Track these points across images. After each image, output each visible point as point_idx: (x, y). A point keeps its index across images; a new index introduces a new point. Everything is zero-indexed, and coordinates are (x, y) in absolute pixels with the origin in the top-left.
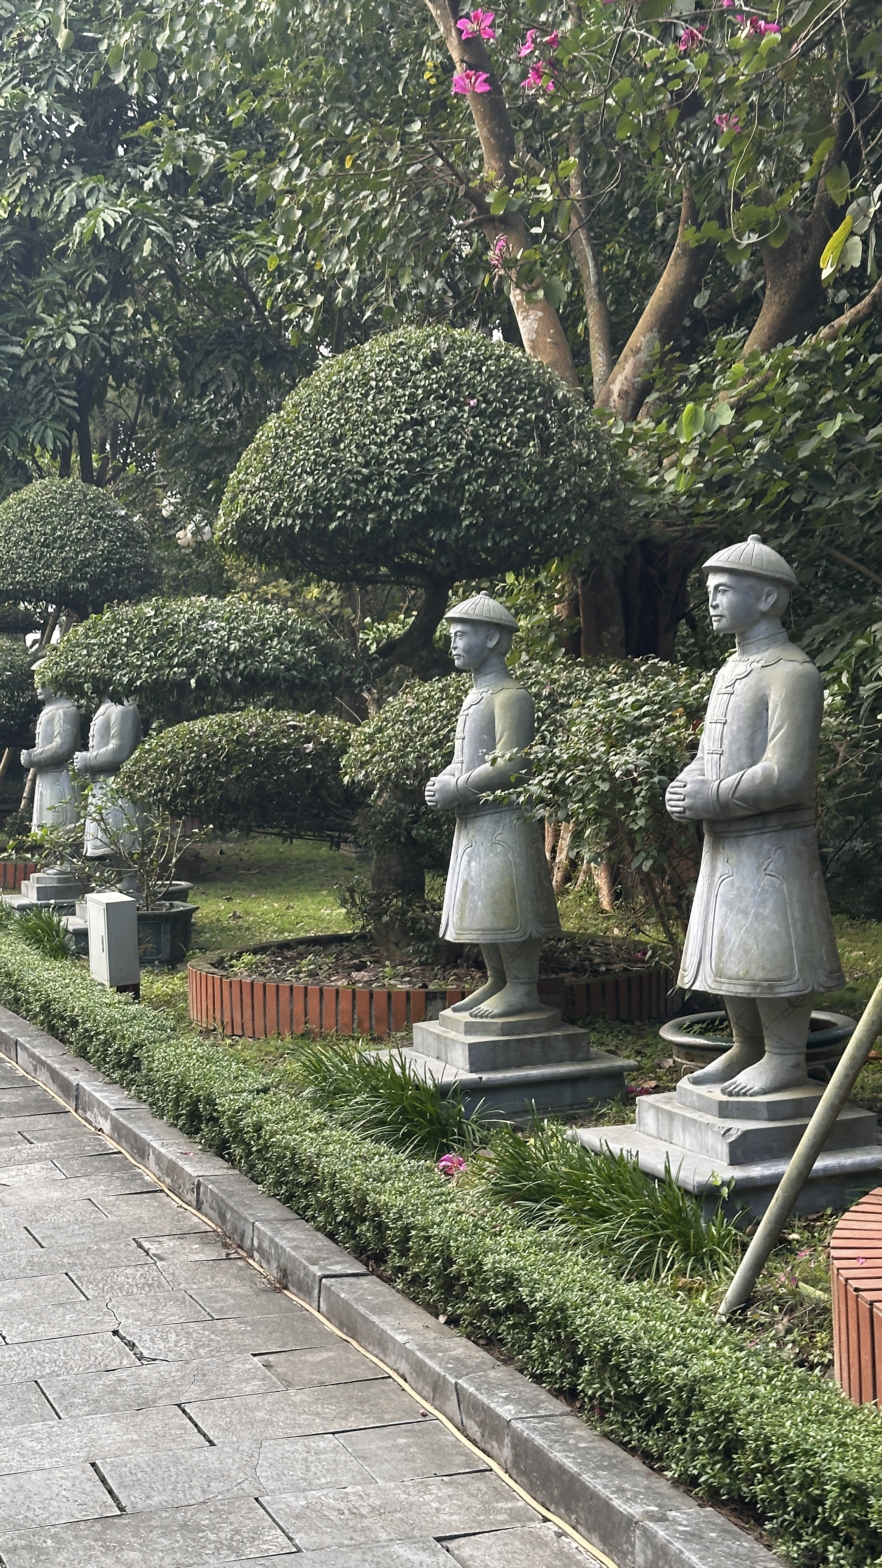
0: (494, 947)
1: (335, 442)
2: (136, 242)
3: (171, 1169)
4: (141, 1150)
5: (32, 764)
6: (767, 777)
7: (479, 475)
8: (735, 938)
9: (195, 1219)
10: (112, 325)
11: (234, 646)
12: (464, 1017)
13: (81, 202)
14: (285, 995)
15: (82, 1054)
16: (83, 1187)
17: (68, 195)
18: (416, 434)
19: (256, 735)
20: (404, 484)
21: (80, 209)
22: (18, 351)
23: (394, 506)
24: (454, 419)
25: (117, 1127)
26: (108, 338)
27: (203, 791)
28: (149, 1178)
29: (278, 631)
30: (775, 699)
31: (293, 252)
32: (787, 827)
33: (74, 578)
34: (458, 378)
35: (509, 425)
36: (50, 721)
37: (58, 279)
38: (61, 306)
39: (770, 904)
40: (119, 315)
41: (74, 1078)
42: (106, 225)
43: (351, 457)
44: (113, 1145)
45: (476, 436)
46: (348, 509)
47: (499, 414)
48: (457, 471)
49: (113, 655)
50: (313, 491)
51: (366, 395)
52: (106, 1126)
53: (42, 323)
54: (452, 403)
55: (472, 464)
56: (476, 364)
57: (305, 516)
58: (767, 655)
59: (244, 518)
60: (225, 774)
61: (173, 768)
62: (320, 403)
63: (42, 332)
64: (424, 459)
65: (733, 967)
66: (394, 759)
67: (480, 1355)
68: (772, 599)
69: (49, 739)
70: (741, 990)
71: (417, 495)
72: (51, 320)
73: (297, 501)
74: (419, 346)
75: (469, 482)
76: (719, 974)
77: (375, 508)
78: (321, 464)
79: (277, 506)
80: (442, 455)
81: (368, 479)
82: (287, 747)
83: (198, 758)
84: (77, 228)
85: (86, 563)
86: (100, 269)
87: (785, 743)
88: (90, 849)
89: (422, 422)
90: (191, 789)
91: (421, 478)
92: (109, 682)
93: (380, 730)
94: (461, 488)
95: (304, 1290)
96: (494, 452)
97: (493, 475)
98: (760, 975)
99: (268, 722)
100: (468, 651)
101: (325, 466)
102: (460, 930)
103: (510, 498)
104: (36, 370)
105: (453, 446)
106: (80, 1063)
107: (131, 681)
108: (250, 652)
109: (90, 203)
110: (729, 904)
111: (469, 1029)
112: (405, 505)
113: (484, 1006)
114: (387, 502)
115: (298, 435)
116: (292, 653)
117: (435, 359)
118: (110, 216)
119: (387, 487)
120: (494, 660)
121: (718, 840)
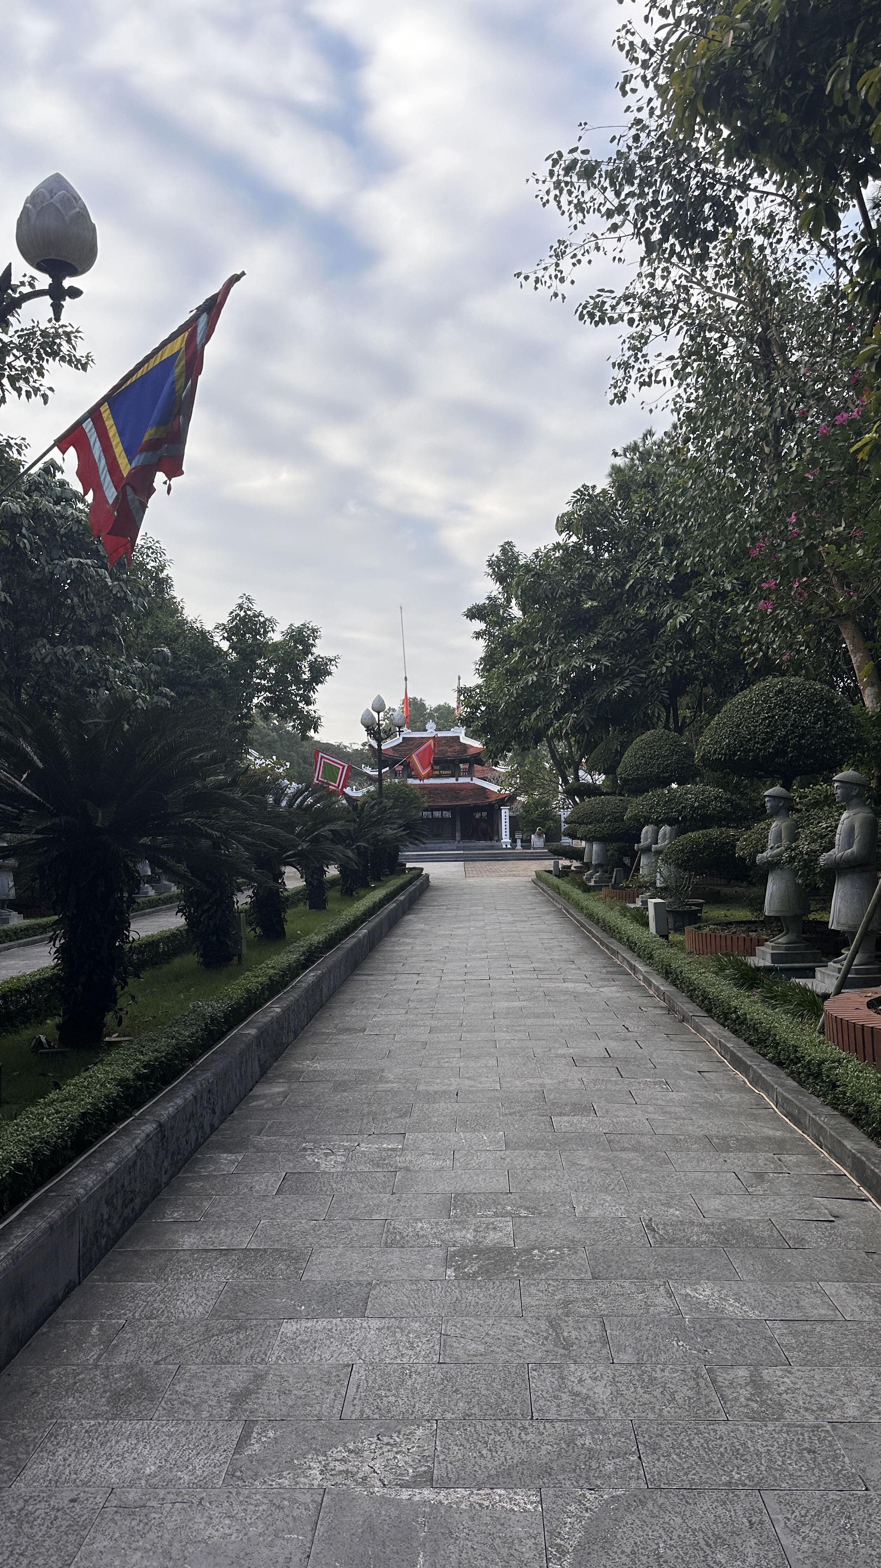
0: (784, 917)
1: (738, 726)
2: (693, 629)
3: (657, 989)
4: (650, 984)
5: (639, 850)
6: (852, 853)
7: (796, 736)
8: (843, 910)
9: (663, 1004)
10: (684, 661)
11: (696, 804)
12: (773, 944)
13: (672, 611)
14: (718, 939)
15: (639, 956)
16: (629, 994)
17: (666, 609)
18: (770, 722)
19: (716, 838)
20: (764, 741)
21: (671, 615)
22: (644, 675)
23: (760, 750)
24: (787, 715)
25: (644, 977)
26: (682, 667)
27: (693, 860)
28: (651, 993)
29: (716, 798)
30: (856, 826)
31: (752, 634)
32: (863, 871)
33: (663, 772)
34: (789, 699)
35: (810, 716)
36: (646, 832)
37: (662, 643)
38: (663, 655)
39: (856, 899)
40: (688, 657)
41: (633, 963)
42: (680, 623)
43: (743, 731)
44: (642, 984)
45: (795, 721)
46: (742, 751)
47: (807, 712)
48: (786, 736)
49: (651, 808)
50: (728, 745)
51: (751, 707)
52: (641, 978)
53: (654, 663)
54: (785, 709)
55: (793, 733)
56: (797, 693)
57: (725, 754)
58: (854, 811)
59: (704, 755)
60: (702, 853)
61: (682, 851)
62: (733, 710)
63: (654, 667)
64: (773, 731)
65: (842, 921)
66: (753, 847)
67: (731, 1035)
68: (857, 791)
69: (646, 839)
70: (844, 928)
71: (769, 745)
72: (658, 662)
73: (723, 749)
74: (775, 686)
75: (792, 739)
76: (838, 923)
77: (753, 751)
78: (732, 734)
79: (716, 750)
80: (780, 729)
81: (750, 740)
82: (728, 843)
83: (692, 847)
84: (668, 623)
85: (668, 765)
86: (681, 638)
87: (859, 842)
88: (658, 885)
89: (773, 717)
90: (689, 860)
91: (771, 738)
92: (650, 818)
93: (750, 836)
94: (788, 741)
95: (688, 1022)
96: (802, 727)
97: (802, 736)
98: (851, 923)
99: (722, 833)
100: (771, 807)
101: (733, 735)
102: (770, 911)
103: (811, 744)
104: (652, 682)
105: (785, 726)
106: (638, 959)
107: (658, 818)
108: (704, 806)
109: (675, 611)
110: (842, 899)
111: (773, 948)
112: (765, 749)
113: (780, 940)
114: (757, 748)
115: (724, 723)
116: (721, 807)
117: (781, 691)
118: (682, 618)
119: (758, 743)
120: (782, 811)
121: (840, 875)
